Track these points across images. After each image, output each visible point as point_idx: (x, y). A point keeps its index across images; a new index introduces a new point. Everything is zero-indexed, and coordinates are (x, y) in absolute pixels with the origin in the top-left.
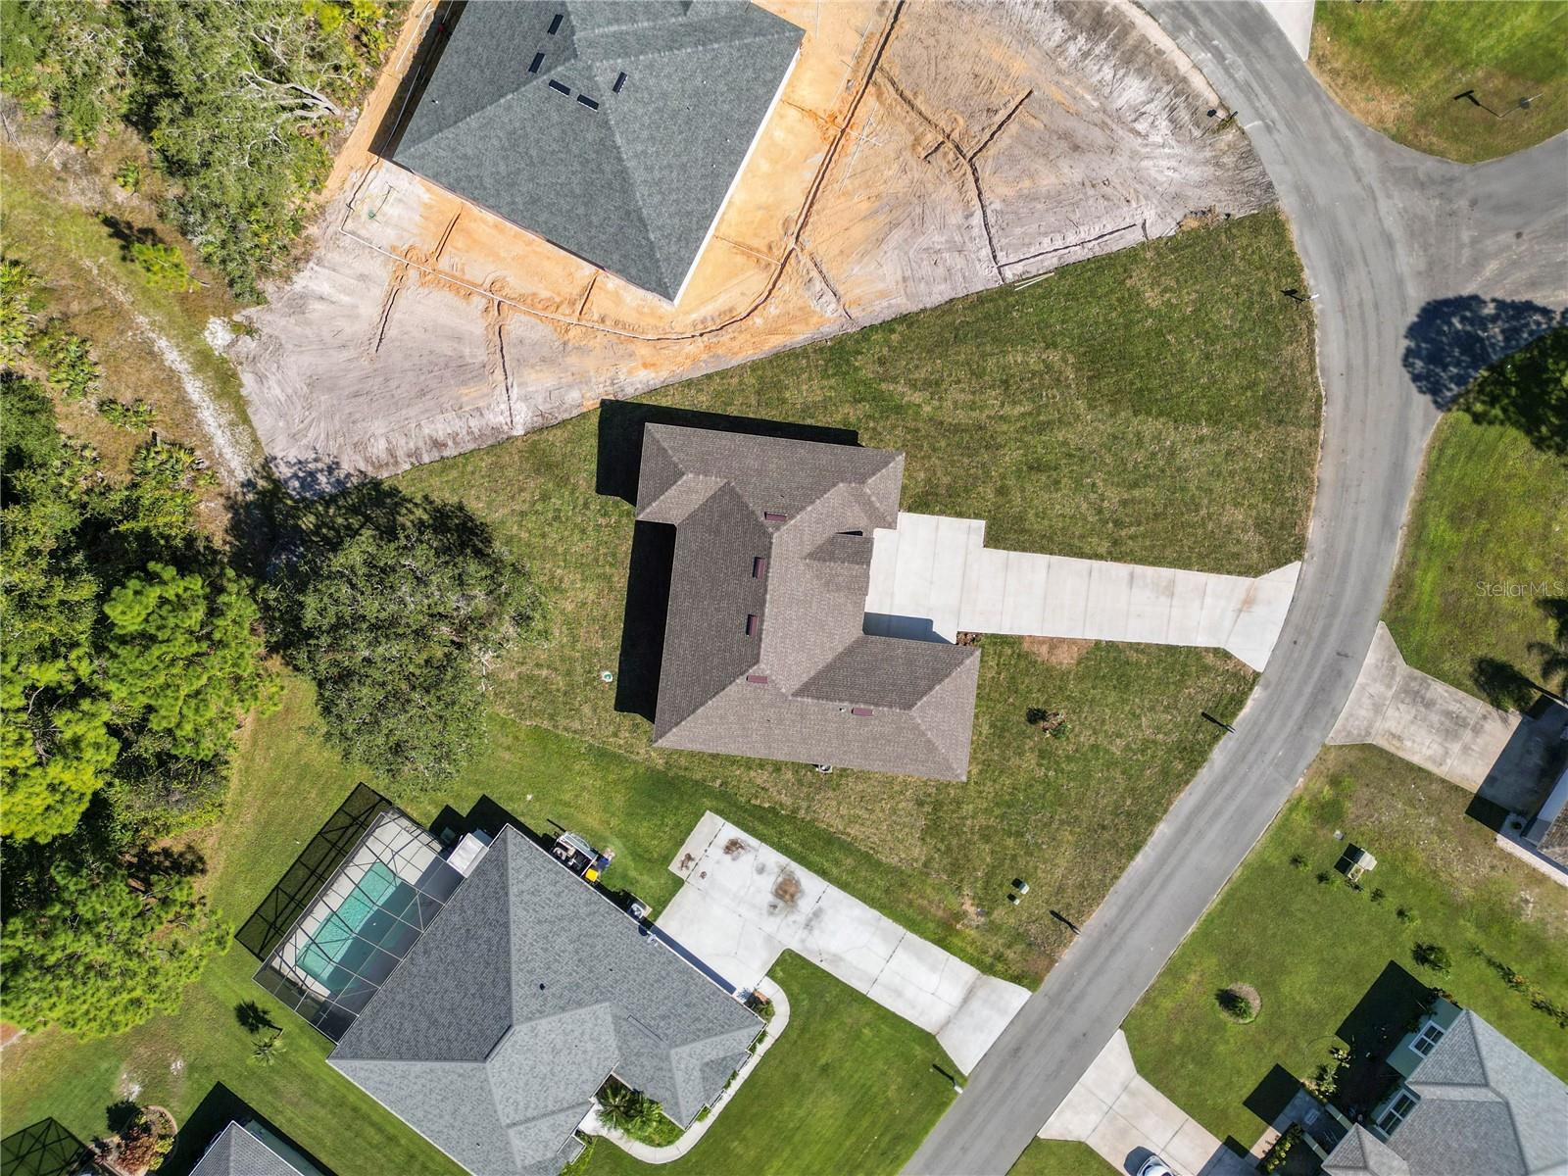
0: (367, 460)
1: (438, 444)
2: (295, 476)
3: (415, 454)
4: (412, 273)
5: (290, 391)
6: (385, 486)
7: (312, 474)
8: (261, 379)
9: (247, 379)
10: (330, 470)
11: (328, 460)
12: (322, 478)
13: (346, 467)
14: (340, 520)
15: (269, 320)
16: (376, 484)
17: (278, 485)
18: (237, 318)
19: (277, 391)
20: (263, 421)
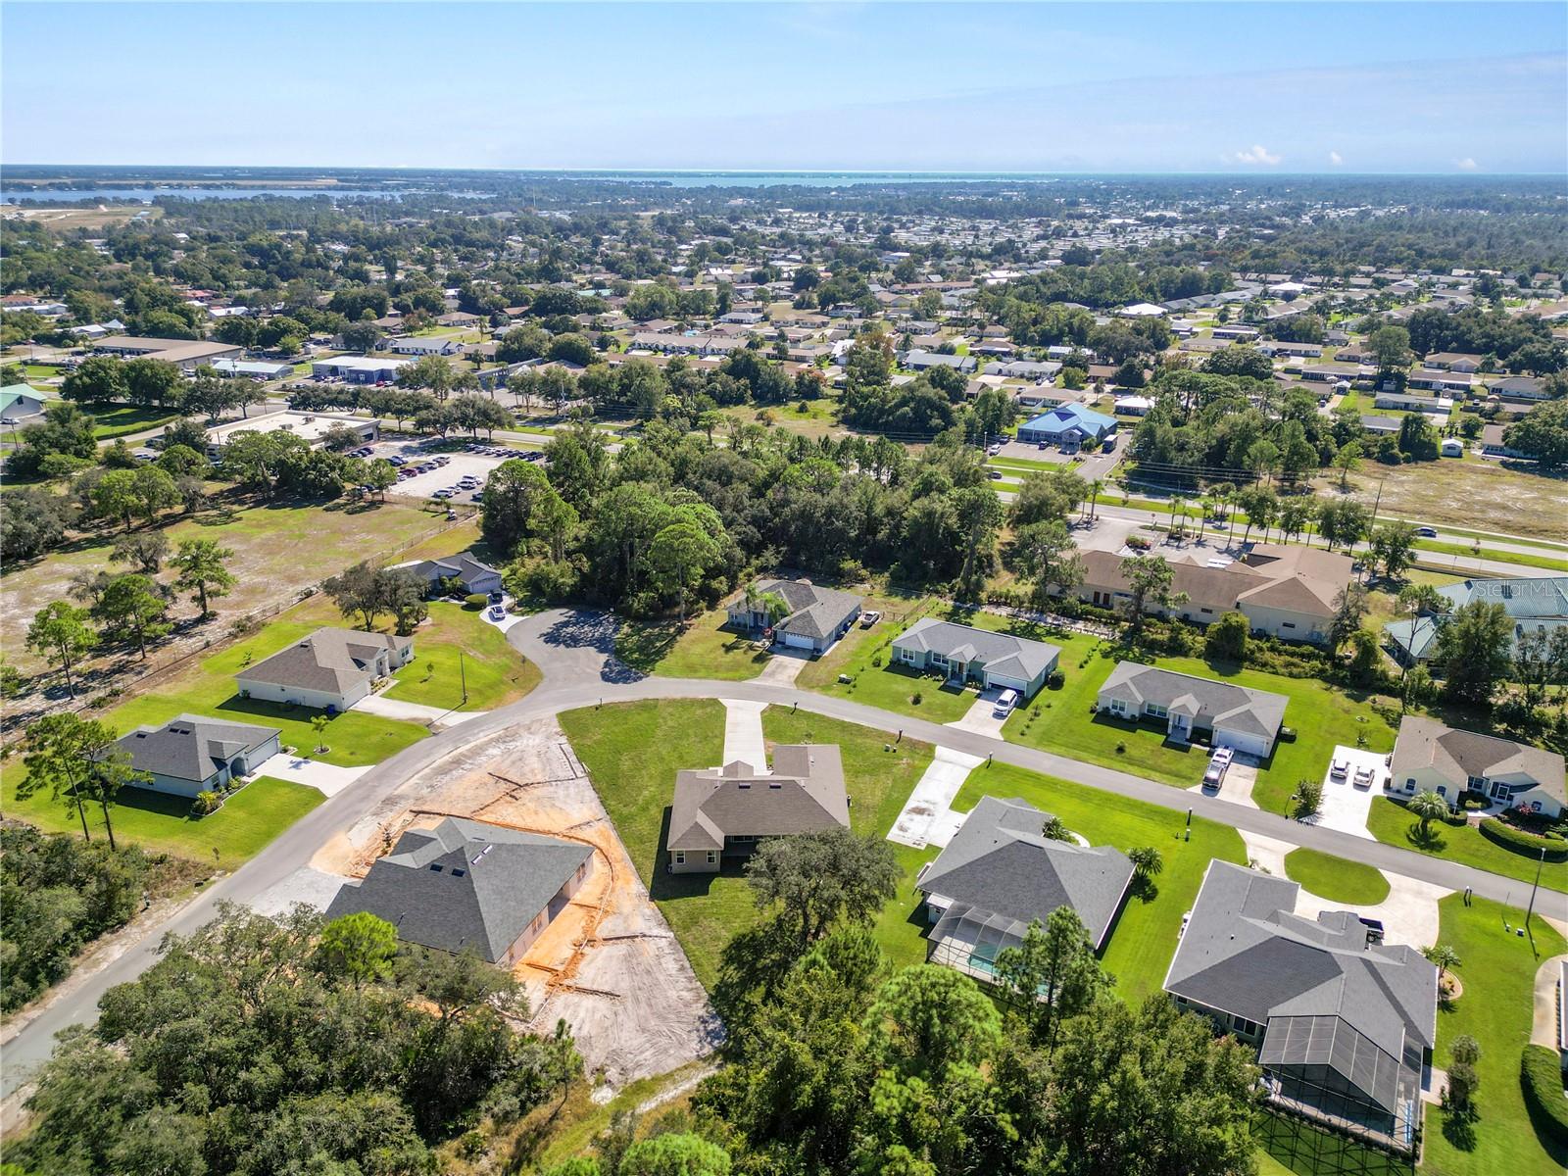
0: (697, 1001)
1: (682, 969)
2: (710, 1043)
3: (690, 980)
4: (566, 982)
5: (648, 1045)
6: (713, 993)
7: (708, 1033)
8: (639, 1066)
9: (638, 1075)
10: (704, 1022)
11: (697, 1024)
12: (711, 1027)
13: (702, 1012)
14: (741, 1014)
15: (594, 1057)
16: (712, 998)
17: (718, 1051)
18: (592, 1081)
19: (647, 1054)
20: (671, 1064)
